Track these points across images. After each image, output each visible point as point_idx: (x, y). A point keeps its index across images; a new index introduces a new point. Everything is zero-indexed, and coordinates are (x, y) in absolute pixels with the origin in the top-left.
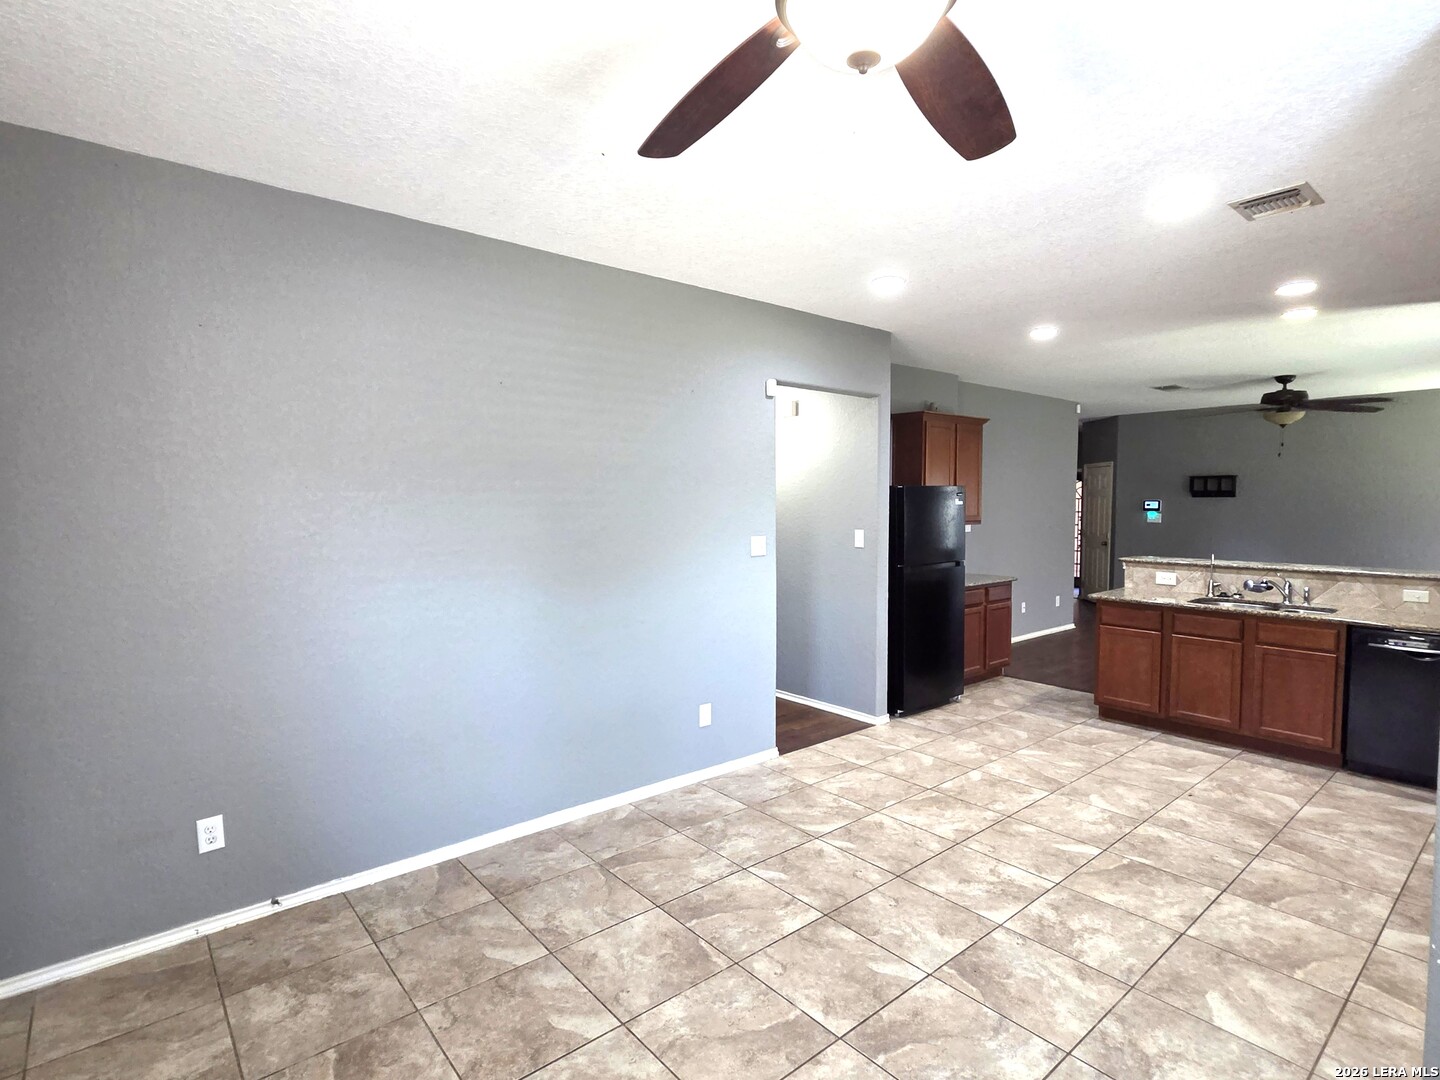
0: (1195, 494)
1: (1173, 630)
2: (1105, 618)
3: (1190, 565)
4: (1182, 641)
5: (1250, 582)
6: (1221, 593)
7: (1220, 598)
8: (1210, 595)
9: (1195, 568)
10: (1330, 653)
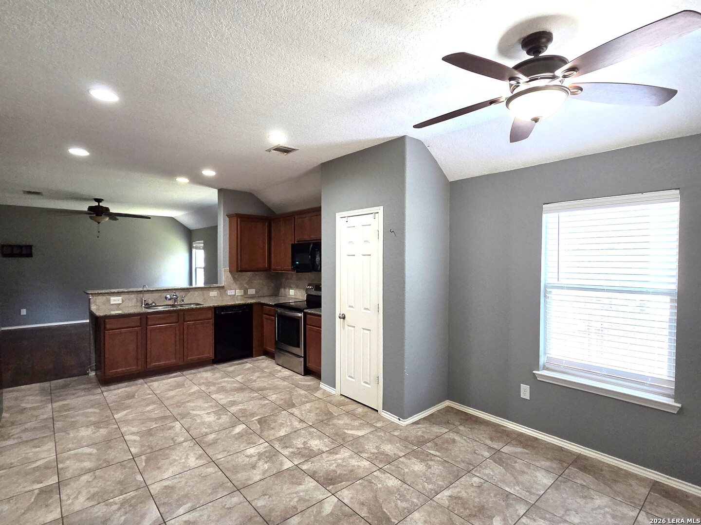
0: (5, 255)
1: (147, 324)
2: (108, 327)
3: (129, 292)
4: (152, 330)
5: (168, 296)
6: (147, 304)
7: (148, 306)
8: (143, 305)
9: (131, 293)
10: (210, 319)
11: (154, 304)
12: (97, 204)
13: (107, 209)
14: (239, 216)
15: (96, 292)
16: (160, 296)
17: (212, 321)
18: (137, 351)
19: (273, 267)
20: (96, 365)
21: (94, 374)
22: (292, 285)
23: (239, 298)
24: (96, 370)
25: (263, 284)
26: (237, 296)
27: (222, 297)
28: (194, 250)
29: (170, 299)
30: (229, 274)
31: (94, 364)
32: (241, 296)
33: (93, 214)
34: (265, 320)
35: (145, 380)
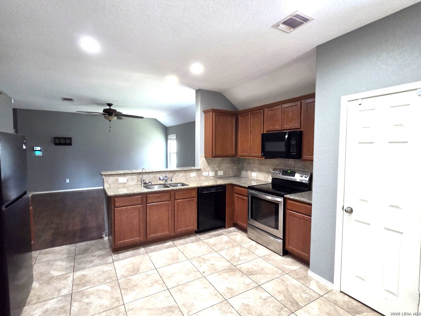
0: (56, 144)
1: (146, 203)
2: (117, 204)
3: (132, 173)
4: (150, 206)
5: (161, 178)
6: (145, 183)
7: (146, 185)
8: (143, 184)
9: (134, 174)
10: (194, 198)
11: (150, 183)
12: (108, 107)
13: (115, 111)
14: (214, 111)
15: (108, 174)
16: (155, 177)
17: (196, 199)
18: (139, 225)
19: (239, 153)
20: (108, 232)
21: (108, 238)
22: (254, 169)
23: (212, 178)
24: (109, 236)
25: (229, 167)
26: (210, 176)
27: (199, 178)
28: (169, 141)
29: (163, 180)
30: (204, 159)
31: (107, 231)
32: (213, 176)
33: (107, 114)
34: (236, 198)
35: (145, 248)
